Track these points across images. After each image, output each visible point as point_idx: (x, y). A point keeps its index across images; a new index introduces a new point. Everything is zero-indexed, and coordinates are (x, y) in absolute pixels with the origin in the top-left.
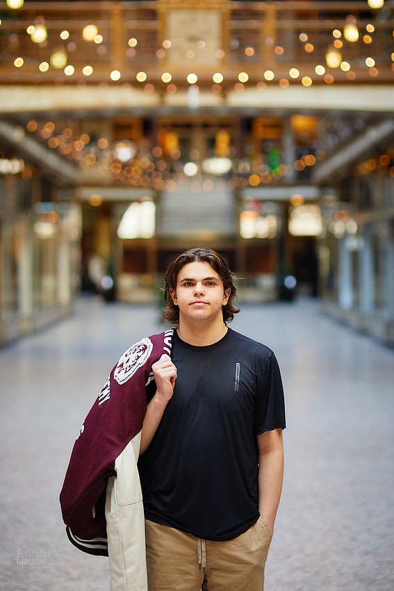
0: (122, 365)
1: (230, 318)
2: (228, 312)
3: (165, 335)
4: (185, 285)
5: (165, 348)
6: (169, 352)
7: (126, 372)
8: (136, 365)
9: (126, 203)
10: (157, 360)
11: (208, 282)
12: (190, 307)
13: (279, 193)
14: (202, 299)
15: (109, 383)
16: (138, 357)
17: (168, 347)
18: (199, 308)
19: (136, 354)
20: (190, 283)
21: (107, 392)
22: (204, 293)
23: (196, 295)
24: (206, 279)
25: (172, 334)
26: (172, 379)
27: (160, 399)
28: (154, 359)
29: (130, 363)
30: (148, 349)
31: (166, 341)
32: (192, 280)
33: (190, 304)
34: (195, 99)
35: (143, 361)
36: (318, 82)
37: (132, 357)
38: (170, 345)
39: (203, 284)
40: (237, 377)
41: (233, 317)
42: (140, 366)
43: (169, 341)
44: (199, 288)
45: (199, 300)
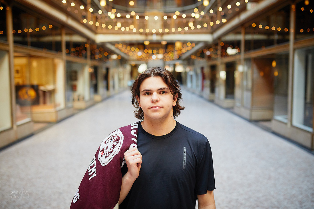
0: (103, 150)
1: (178, 113)
2: (176, 110)
3: (132, 128)
4: (145, 94)
5: (133, 139)
6: (136, 141)
7: (106, 157)
8: (113, 152)
9: (139, 65)
10: (127, 149)
11: (161, 91)
12: (149, 110)
13: (173, 62)
14: (158, 104)
15: (95, 162)
16: (114, 146)
17: (134, 137)
18: (156, 111)
19: (112, 144)
20: (149, 93)
21: (94, 170)
22: (158, 100)
23: (153, 102)
24: (160, 89)
25: (137, 127)
26: (138, 164)
27: (130, 178)
28: (125, 148)
29: (109, 150)
30: (120, 140)
31: (133, 132)
32: (149, 90)
33: (149, 108)
34: (155, 38)
35: (117, 150)
36: (185, 33)
37: (110, 145)
38: (136, 135)
39: (158, 93)
40: (185, 158)
41: (180, 112)
42: (116, 154)
43: (135, 133)
44: (155, 96)
45: (155, 105)
